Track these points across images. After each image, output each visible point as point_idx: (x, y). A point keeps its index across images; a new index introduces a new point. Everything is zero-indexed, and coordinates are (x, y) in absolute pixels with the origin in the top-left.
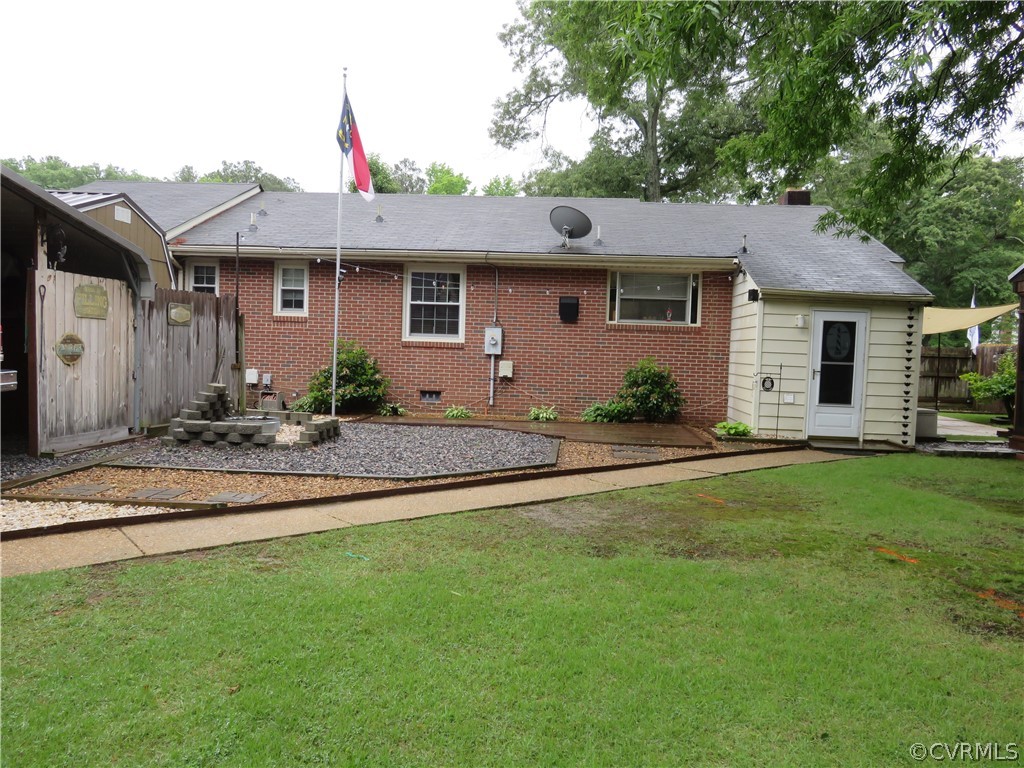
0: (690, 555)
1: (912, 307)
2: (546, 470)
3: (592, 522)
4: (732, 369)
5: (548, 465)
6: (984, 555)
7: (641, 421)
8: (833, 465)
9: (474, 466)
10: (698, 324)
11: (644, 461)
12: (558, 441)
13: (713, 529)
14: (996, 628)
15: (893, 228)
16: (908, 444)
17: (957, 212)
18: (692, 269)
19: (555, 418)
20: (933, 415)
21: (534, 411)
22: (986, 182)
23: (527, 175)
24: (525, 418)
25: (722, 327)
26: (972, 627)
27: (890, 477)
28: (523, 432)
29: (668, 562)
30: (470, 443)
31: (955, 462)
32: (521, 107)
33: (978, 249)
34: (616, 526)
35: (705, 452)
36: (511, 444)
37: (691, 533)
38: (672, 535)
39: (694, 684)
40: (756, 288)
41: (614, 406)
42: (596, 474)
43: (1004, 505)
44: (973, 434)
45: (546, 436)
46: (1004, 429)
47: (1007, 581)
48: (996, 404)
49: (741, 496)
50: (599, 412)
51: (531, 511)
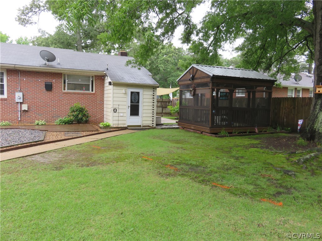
0: (88, 166)
1: (154, 88)
2: (40, 142)
3: (55, 159)
4: (105, 106)
5: (40, 141)
6: (169, 156)
7: (76, 123)
8: (133, 134)
9: (11, 143)
10: (94, 92)
11: (76, 136)
12: (45, 132)
13: (96, 157)
14: (169, 175)
15: (152, 64)
16: (154, 126)
17: (168, 61)
18: (91, 74)
19: (45, 124)
20: (160, 118)
21: (37, 122)
22: (174, 53)
23: (33, 37)
24: (33, 124)
25: (101, 93)
26: (163, 176)
27: (148, 136)
28: (32, 130)
29: (81, 169)
30: (9, 135)
31: (165, 130)
32: (29, 12)
33: (173, 72)
34: (64, 159)
35: (96, 132)
36: (27, 134)
37: (89, 159)
38: (83, 160)
39: (85, 206)
40: (111, 81)
41: (66, 119)
42: (59, 142)
43: (175, 141)
44: (170, 123)
45: (40, 130)
46: (177, 121)
47: (173, 162)
48: (177, 114)
49: (105, 145)
50: (61, 121)
51: (33, 157)
